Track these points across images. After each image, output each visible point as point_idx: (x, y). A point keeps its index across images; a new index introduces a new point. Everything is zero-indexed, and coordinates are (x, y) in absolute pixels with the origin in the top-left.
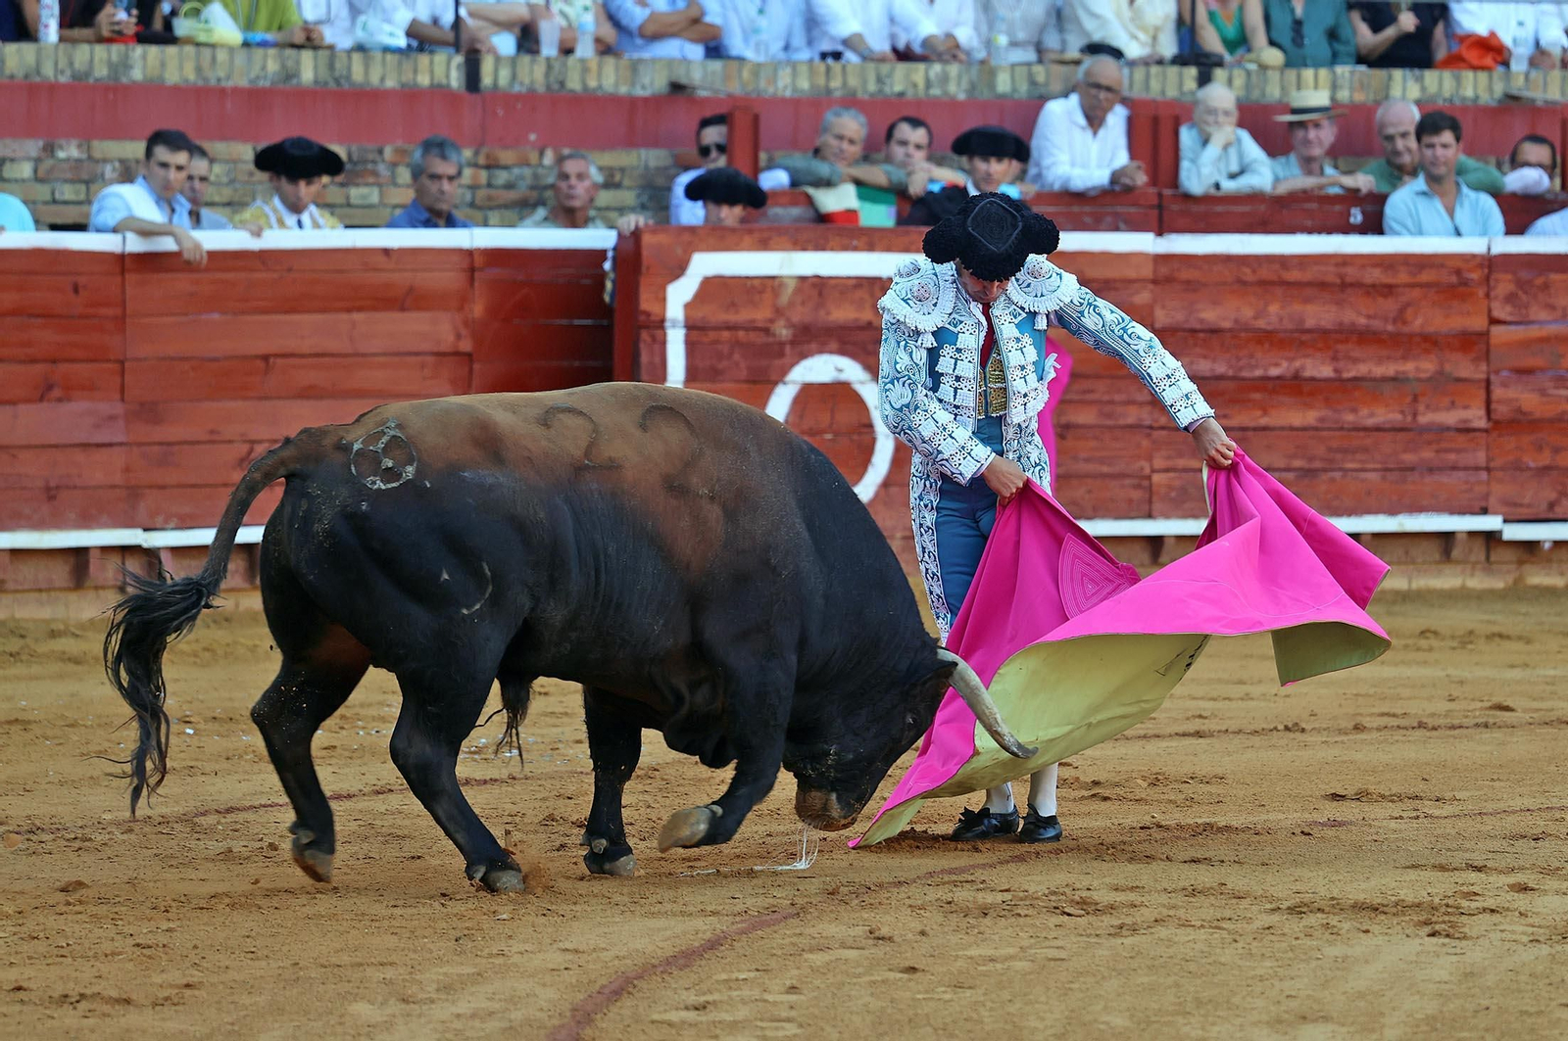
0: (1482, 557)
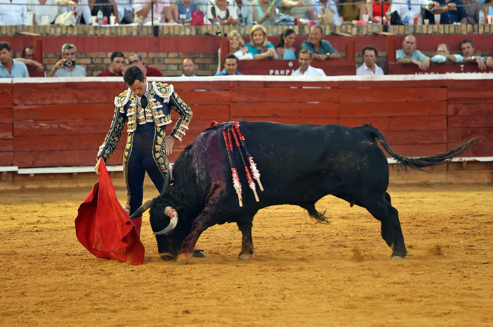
0: (11, 180)
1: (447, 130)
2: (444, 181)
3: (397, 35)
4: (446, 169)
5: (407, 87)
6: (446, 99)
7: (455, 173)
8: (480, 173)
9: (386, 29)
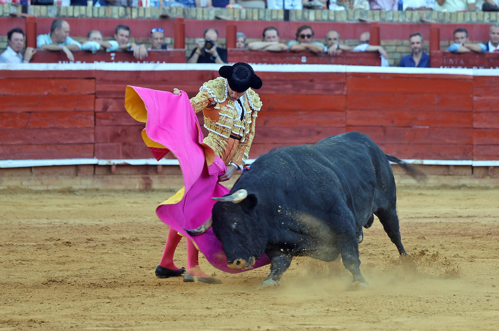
1: (94, 128)
2: (89, 187)
3: (38, 17)
4: (93, 173)
5: (48, 78)
6: (94, 92)
7: (103, 178)
8: (130, 178)
9: (25, 10)
